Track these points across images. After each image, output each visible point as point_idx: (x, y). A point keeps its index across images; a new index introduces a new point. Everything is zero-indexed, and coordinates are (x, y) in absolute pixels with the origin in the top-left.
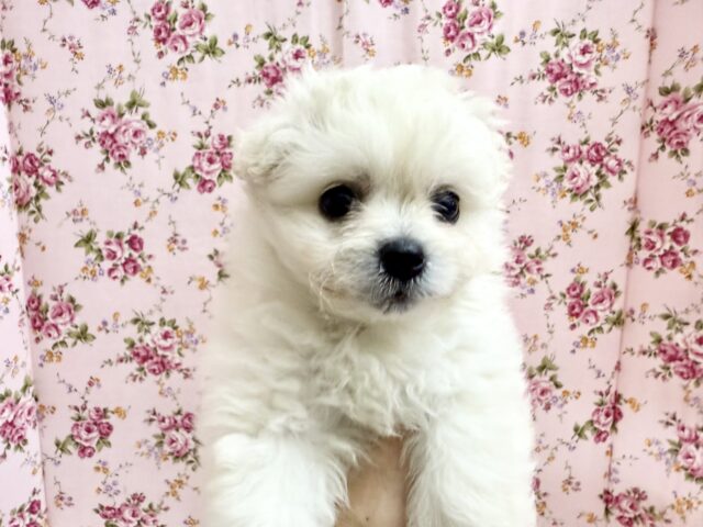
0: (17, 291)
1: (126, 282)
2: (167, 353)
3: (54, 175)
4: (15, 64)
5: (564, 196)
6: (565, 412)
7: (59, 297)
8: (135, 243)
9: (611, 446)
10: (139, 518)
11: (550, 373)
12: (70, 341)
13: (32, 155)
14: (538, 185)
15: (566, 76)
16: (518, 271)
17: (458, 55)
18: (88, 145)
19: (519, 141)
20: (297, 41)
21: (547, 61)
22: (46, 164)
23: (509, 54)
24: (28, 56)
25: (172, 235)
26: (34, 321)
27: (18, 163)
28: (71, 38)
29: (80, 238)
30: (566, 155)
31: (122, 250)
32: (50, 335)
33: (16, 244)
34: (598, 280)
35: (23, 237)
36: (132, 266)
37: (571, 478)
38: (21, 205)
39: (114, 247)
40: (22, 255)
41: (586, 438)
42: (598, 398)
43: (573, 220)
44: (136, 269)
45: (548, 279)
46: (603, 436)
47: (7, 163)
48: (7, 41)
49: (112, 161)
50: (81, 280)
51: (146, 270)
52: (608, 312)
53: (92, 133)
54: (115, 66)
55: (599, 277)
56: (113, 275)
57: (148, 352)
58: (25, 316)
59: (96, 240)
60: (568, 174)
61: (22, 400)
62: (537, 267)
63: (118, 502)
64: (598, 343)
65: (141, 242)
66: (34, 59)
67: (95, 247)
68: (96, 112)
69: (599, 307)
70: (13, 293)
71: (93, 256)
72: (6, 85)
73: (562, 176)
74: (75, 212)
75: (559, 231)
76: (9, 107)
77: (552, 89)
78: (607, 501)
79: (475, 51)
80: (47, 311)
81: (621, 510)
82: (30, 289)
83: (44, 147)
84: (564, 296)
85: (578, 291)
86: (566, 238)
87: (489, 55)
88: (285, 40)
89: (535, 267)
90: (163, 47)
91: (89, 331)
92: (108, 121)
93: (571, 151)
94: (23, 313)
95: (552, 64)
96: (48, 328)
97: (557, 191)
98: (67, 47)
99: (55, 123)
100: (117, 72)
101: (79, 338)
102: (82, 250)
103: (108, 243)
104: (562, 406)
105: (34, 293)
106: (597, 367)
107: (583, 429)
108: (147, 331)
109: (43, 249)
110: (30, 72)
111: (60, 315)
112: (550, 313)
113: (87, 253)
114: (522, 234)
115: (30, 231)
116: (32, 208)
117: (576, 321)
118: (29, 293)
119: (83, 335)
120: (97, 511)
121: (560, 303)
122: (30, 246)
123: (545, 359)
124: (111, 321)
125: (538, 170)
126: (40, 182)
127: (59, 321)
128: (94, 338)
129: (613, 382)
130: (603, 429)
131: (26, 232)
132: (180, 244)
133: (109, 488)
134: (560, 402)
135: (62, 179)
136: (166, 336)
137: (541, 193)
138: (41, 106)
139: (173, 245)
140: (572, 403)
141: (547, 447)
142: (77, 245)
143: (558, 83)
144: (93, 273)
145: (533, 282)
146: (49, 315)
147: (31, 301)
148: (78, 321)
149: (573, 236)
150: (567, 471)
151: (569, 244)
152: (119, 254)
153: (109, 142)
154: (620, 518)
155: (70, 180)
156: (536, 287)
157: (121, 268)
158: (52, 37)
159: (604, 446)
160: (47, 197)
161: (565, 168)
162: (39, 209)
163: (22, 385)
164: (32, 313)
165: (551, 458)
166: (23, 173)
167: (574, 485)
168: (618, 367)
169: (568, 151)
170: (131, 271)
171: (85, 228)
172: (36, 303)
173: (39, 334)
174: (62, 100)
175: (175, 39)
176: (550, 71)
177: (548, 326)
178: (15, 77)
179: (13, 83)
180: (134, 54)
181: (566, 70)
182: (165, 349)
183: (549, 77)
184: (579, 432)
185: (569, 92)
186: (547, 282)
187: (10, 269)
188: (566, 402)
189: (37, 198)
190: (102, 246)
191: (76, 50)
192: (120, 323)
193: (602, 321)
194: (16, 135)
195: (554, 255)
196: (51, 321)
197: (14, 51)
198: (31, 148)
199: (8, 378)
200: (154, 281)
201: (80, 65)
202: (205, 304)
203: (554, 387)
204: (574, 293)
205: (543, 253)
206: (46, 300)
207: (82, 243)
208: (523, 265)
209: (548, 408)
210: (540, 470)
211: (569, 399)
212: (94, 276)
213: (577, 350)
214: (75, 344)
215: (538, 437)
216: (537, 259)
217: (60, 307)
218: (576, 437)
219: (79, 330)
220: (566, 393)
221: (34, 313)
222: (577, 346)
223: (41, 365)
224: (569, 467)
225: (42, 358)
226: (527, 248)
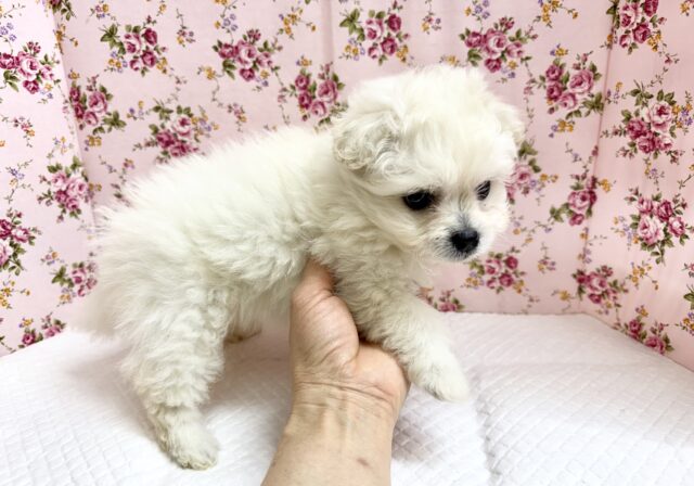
0: (58, 81)
1: (146, 73)
2: (185, 139)
6: (543, 196)
7: (93, 88)
8: (150, 36)
9: (587, 229)
11: (529, 157)
12: (106, 127)
16: (499, 55)
25: (180, 28)
26: (77, 110)
29: (104, 33)
31: (140, 43)
32: (90, 122)
33: (55, 40)
34: (577, 62)
35: (60, 35)
36: (150, 58)
37: (546, 258)
39: (133, 41)
40: (61, 51)
41: (562, 221)
42: (574, 182)
43: (552, 0)
44: (153, 61)
45: (528, 62)
46: (579, 219)
50: (109, 71)
51: (161, 61)
52: (586, 96)
55: (578, 59)
56: (135, 66)
57: (169, 137)
58: (68, 105)
59: (118, 34)
62: (518, 50)
64: (575, 127)
65: (155, 35)
67: (117, 40)
69: (578, 90)
71: (116, 49)
74: (97, 8)
75: (540, 11)
78: (580, 281)
80: (85, 100)
81: (592, 287)
82: (71, 81)
84: (544, 79)
85: (557, 73)
86: (547, 19)
89: (515, 50)
91: (121, 118)
94: (66, 102)
96: (88, 116)
101: (113, 124)
102: (107, 44)
103: (128, 37)
104: (540, 189)
105: (74, 85)
106: (575, 151)
107: (559, 212)
108: (167, 118)
109: (76, 44)
111: (96, 104)
112: (531, 97)
113: (111, 46)
114: (503, 16)
115: (65, 28)
116: (63, 6)
117: (554, 104)
119: (115, 122)
121: (539, 87)
122: (66, 42)
123: (524, 144)
124: (137, 109)
127: (96, 109)
128: (124, 124)
129: (590, 167)
130: (578, 212)
131: (62, 30)
132: (188, 36)
134: (538, 186)
136: (183, 123)
139: (182, 38)
140: (549, 187)
141: (524, 230)
142: (102, 40)
145: (514, 66)
146: (87, 104)
147: (72, 93)
148: (111, 108)
149: (553, 16)
150: (544, 251)
151: (549, 25)
152: (138, 47)
154: (591, 296)
157: (140, 59)
159: (578, 229)
162: (69, 7)
164: (75, 103)
165: (529, 240)
167: (549, 265)
168: (595, 152)
170: (149, 62)
171: (108, 24)
173: (82, 122)
177: (528, 110)
182: (183, 134)
184: (555, 214)
186: (527, 65)
187: (50, 60)
188: (543, 186)
190: (123, 39)
192: (144, 111)
193: (580, 104)
195: (534, 37)
200: (169, 71)
202: (214, 93)
203: (533, 171)
204: (553, 76)
205: (523, 36)
206: (83, 90)
207: (107, 37)
208: (503, 49)
209: (526, 191)
210: (518, 251)
211: (546, 182)
212: (119, 67)
213: (556, 134)
214: (110, 130)
215: (517, 220)
216: (518, 41)
217: (95, 97)
218: (553, 220)
219: (112, 117)
220: (544, 177)
221: (76, 103)
222: (555, 130)
223: (86, 149)
224: (545, 248)
225: (86, 142)
226: (509, 31)
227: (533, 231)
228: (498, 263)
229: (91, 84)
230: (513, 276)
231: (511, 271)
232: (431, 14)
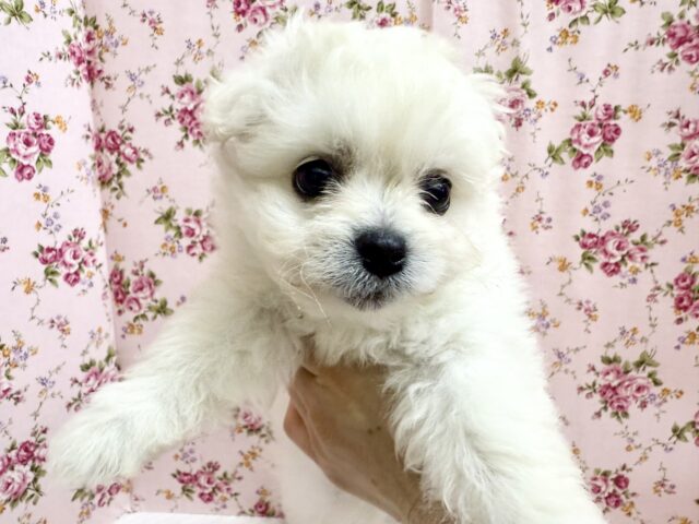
0: (100, 265)
1: (204, 259)
3: (135, 152)
4: (97, 41)
5: (679, 177)
6: (664, 412)
7: (140, 273)
10: (214, 485)
11: (649, 369)
12: (150, 315)
13: (114, 132)
14: (649, 164)
15: (691, 41)
16: (619, 258)
17: (564, 19)
18: (167, 122)
19: (629, 115)
20: (382, 9)
21: (669, 23)
22: (127, 142)
23: (624, 16)
24: (109, 33)
26: (116, 294)
27: (100, 140)
28: (151, 13)
29: (159, 215)
30: (685, 130)
31: (201, 227)
32: (131, 308)
33: (100, 220)
35: (105, 213)
36: (209, 244)
37: (664, 480)
38: (104, 181)
39: (193, 225)
40: (105, 231)
41: (686, 440)
43: (688, 204)
44: (213, 247)
45: (654, 268)
47: (90, 140)
48: (89, 18)
49: (191, 138)
50: (160, 256)
53: (171, 110)
54: (194, 41)
56: (192, 251)
58: (108, 289)
59: (176, 217)
60: (686, 152)
61: (106, 369)
62: (642, 254)
63: (195, 468)
66: (116, 36)
67: (174, 224)
68: (175, 89)
70: (97, 267)
71: (172, 233)
72: (89, 62)
73: (679, 155)
74: (155, 189)
75: (671, 216)
76: (92, 84)
77: (673, 56)
79: (583, 14)
80: (129, 285)
82: (113, 263)
83: (125, 124)
84: (671, 287)
85: (688, 282)
86: (679, 224)
87: (600, 18)
88: (369, 8)
89: (639, 255)
90: (242, 20)
91: (169, 306)
92: (187, 98)
93: (692, 126)
94: (106, 286)
95: (675, 27)
96: (130, 301)
97: (671, 171)
98: (147, 22)
99: (136, 100)
100: (196, 47)
101: (159, 312)
102: (162, 227)
103: (187, 220)
104: (660, 404)
105: (116, 268)
107: (683, 430)
109: (125, 225)
110: (112, 49)
111: (141, 289)
112: (654, 305)
113: (167, 230)
114: (626, 218)
115: (112, 207)
116: (114, 184)
117: (683, 314)
118: (112, 268)
119: (162, 309)
120: (175, 476)
121: (665, 295)
122: (112, 222)
123: (644, 354)
125: (650, 147)
126: (122, 160)
127: (140, 295)
128: (172, 311)
131: (109, 208)
133: (185, 455)
134: (658, 400)
135: (142, 156)
137: (651, 173)
138: (122, 83)
140: (672, 401)
141: (637, 447)
142: (156, 222)
143: (681, 49)
144: (172, 250)
145: (636, 271)
146: (130, 289)
147: (113, 275)
148: (158, 295)
149: (687, 222)
150: (662, 473)
151: (681, 230)
152: (197, 232)
153: (188, 119)
155: (151, 157)
156: (638, 276)
157: (199, 245)
158: (132, 12)
160: (128, 174)
161: (683, 146)
162: (121, 186)
163: (105, 355)
164: (115, 287)
165: (644, 458)
166: (105, 151)
167: (667, 488)
169: (687, 126)
170: (209, 248)
171: (165, 206)
172: (118, 277)
173: (121, 307)
174: (143, 77)
175: (254, 11)
176: (672, 35)
177: (650, 319)
178: (97, 54)
179: (95, 60)
180: (213, 28)
181: (691, 33)
183: (671, 42)
185: (694, 59)
186: (652, 271)
187: (94, 244)
188: (665, 401)
189: (119, 175)
190: (181, 223)
191: (156, 26)
194: (99, 113)
195: (663, 242)
196: (132, 295)
197: (96, 28)
198: (112, 126)
199: (92, 349)
201: (160, 40)
203: (652, 385)
204: (683, 284)
205: (649, 240)
206: (128, 274)
207: (162, 220)
208: (624, 252)
209: (643, 405)
210: (630, 470)
211: (668, 398)
212: (173, 252)
213: (683, 346)
214: (155, 318)
215: (631, 435)
216: (642, 246)
217: (141, 282)
218: (675, 438)
219: (159, 304)
220: (666, 391)
221: (117, 287)
222: (683, 342)
223: (123, 336)
224: (664, 469)
225: (125, 330)
226: (632, 234)
227: (650, 448)
228: (605, 481)
229: (138, 268)
230: (623, 497)
231: (619, 491)
232: (541, 213)
